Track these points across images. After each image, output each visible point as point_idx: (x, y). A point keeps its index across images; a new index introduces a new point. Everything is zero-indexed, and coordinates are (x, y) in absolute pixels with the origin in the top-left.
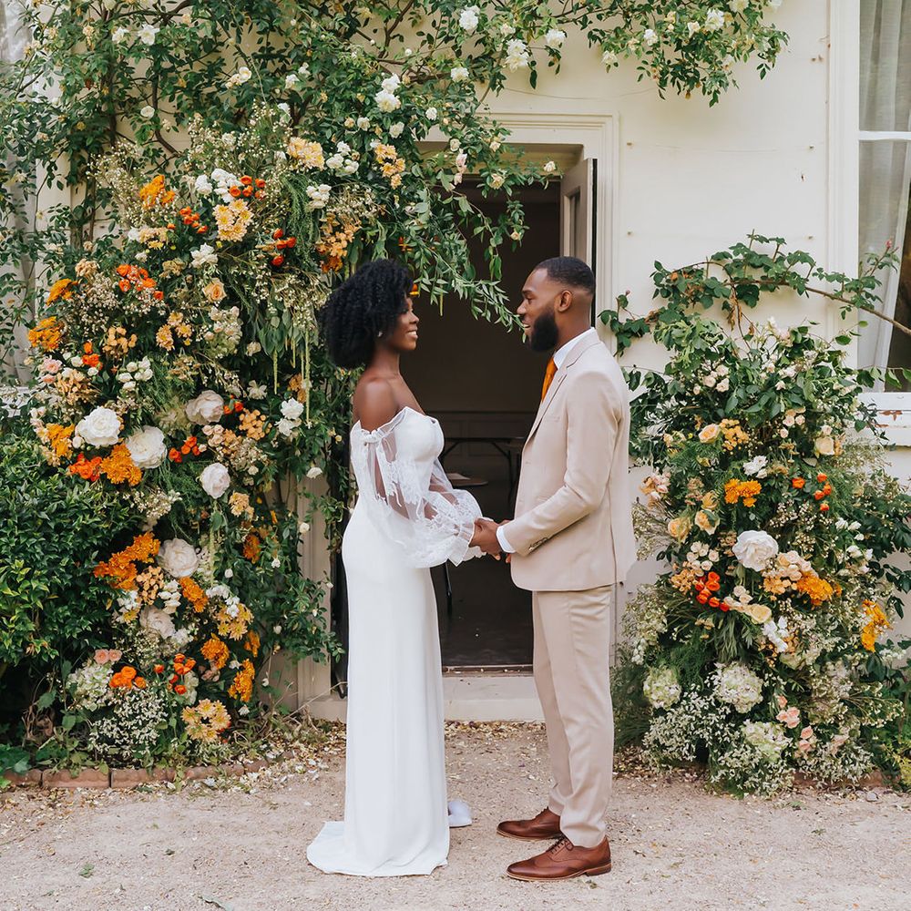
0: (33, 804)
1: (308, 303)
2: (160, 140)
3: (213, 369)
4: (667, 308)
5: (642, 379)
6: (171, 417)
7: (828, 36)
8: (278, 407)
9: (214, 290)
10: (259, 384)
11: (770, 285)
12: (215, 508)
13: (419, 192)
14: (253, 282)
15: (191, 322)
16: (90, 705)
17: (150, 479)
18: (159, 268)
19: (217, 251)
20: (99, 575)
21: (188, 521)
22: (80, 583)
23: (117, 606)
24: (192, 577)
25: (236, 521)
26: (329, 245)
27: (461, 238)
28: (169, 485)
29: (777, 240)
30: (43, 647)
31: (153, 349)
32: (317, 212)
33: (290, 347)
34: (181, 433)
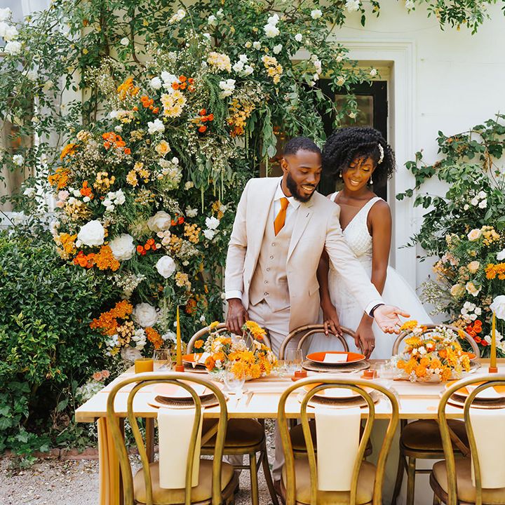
0: (52, 471)
1: (221, 156)
2: (136, 61)
3: (162, 197)
4: (446, 160)
5: (432, 201)
6: (139, 227)
8: (204, 221)
9: (163, 148)
10: (193, 208)
12: (167, 284)
13: (292, 86)
14: (187, 143)
15: (149, 168)
17: (125, 266)
18: (128, 135)
19: (165, 124)
20: (93, 327)
21: (150, 293)
22: (82, 333)
23: (105, 346)
24: (154, 327)
25: (180, 291)
26: (234, 119)
27: (318, 115)
28: (137, 269)
30: (57, 374)
31: (126, 187)
32: (226, 100)
33: (211, 184)
34: (145, 237)
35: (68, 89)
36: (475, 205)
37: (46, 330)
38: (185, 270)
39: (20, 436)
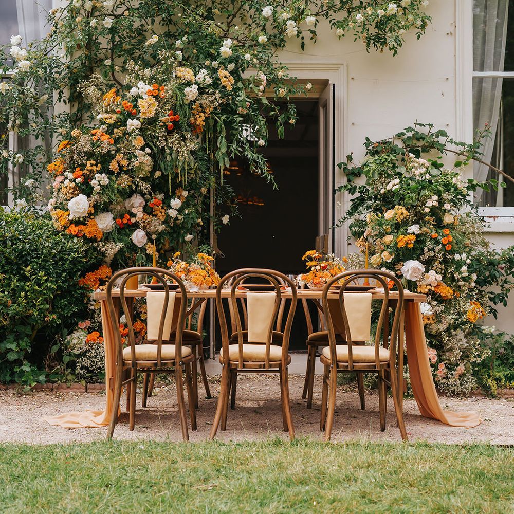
0: (48, 396)
1: (185, 148)
2: (115, 79)
3: (137, 181)
5: (357, 189)
6: (118, 207)
7: (455, 22)
8: (170, 202)
9: (139, 141)
10: (160, 193)
11: (427, 149)
12: (140, 252)
14: (158, 138)
15: (127, 158)
16: (76, 352)
17: (107, 237)
18: (112, 133)
19: (142, 123)
20: (81, 284)
21: (126, 260)
22: (72, 289)
23: (89, 300)
25: (150, 259)
26: (196, 119)
27: (262, 118)
28: (116, 240)
29: (429, 125)
30: (53, 318)
31: (109, 172)
32: (190, 104)
33: (177, 171)
35: (60, 102)
36: (390, 189)
37: (47, 281)
39: (24, 366)
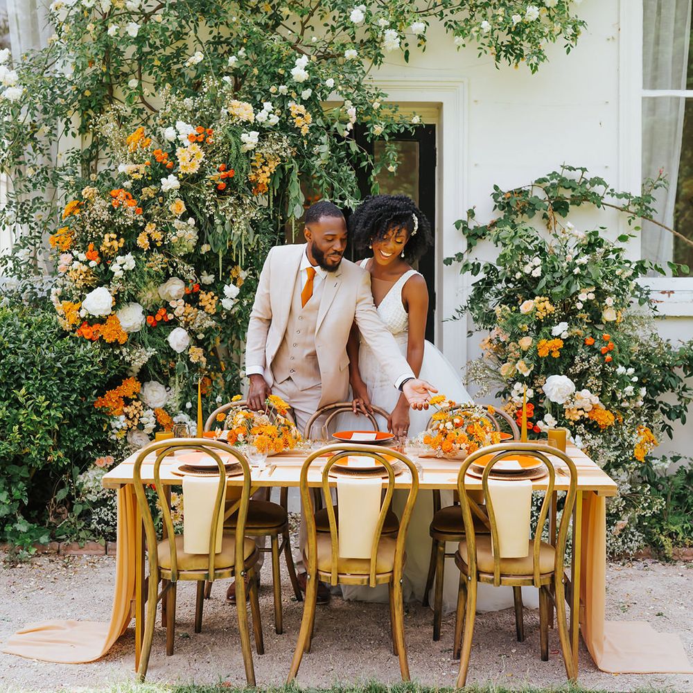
0: (53, 565)
1: (243, 217)
2: (144, 102)
3: (176, 262)
4: (502, 218)
5: (481, 268)
6: (149, 295)
7: (618, 23)
8: (222, 289)
9: (178, 207)
10: (209, 274)
11: (577, 201)
12: (179, 359)
13: (321, 138)
14: (205, 201)
15: (162, 230)
16: (92, 498)
17: (133, 339)
18: (139, 192)
19: (181, 181)
20: (98, 406)
21: (161, 369)
22: (85, 413)
23: (110, 427)
24: (164, 408)
25: (194, 367)
26: (257, 175)
27: (351, 170)
28: (147, 343)
29: (581, 169)
30: (59, 457)
31: (136, 250)
32: (248, 154)
33: (231, 247)
34: (156, 307)
35: (66, 134)
36: (528, 272)
37: (48, 407)
38: (199, 343)
39: (18, 524)
